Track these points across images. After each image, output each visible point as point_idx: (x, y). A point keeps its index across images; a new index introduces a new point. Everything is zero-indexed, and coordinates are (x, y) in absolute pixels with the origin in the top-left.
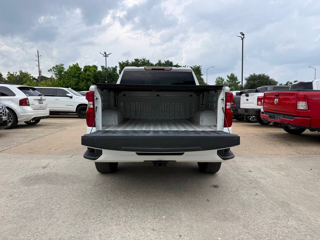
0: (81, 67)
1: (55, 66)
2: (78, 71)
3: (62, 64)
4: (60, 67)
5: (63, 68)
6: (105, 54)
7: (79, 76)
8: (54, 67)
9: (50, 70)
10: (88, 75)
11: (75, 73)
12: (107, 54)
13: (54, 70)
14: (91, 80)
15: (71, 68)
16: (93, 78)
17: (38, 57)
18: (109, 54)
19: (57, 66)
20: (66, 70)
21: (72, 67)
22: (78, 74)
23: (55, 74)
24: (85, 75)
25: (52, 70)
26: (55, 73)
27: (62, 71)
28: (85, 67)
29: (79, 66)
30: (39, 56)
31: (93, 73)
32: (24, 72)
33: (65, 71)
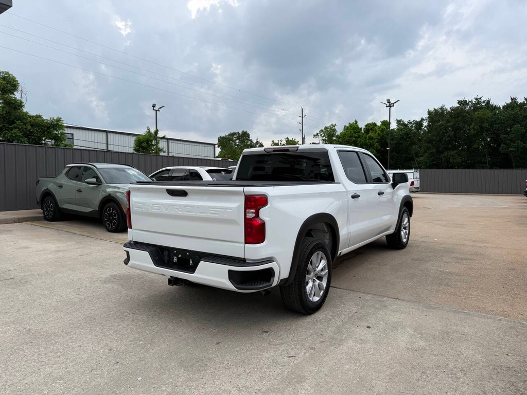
0: (360, 127)
1: (323, 129)
2: (355, 132)
3: (334, 124)
4: (331, 129)
5: (334, 130)
6: (389, 102)
7: (357, 141)
8: (322, 131)
9: (316, 135)
10: (371, 138)
11: (351, 137)
12: (392, 102)
13: (321, 136)
14: (375, 145)
15: (346, 128)
16: (377, 142)
17: (302, 118)
18: (395, 103)
19: (326, 128)
20: (338, 133)
21: (348, 127)
22: (356, 138)
23: (322, 140)
24: (366, 138)
25: (319, 134)
26: (323, 138)
27: (333, 135)
28: (366, 126)
29: (358, 126)
30: (304, 115)
31: (379, 134)
32: (290, 139)
33: (338, 135)
